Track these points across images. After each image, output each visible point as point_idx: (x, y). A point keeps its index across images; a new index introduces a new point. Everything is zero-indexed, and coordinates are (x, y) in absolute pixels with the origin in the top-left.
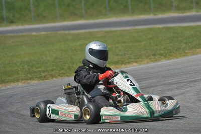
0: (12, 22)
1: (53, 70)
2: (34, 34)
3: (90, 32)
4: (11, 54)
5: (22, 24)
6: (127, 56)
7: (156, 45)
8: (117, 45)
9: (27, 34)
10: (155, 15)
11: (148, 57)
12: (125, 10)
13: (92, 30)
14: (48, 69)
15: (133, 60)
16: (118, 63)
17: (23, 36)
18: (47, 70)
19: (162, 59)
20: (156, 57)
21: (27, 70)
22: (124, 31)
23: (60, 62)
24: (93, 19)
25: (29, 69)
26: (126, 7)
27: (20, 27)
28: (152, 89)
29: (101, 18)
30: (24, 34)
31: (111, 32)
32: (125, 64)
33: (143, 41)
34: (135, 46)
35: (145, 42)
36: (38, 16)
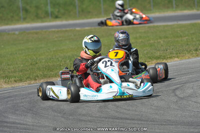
0: (57, 17)
2: (78, 29)
4: (54, 49)
5: (66, 19)
6: (168, 51)
8: (159, 40)
9: (71, 29)
10: (198, 10)
11: (189, 52)
15: (174, 55)
16: (159, 58)
17: (66, 31)
20: (197, 52)
22: (167, 26)
27: (64, 22)
28: (192, 84)
30: (68, 29)
32: (166, 59)
33: (186, 36)
34: (177, 41)
35: (187, 37)
36: (83, 11)
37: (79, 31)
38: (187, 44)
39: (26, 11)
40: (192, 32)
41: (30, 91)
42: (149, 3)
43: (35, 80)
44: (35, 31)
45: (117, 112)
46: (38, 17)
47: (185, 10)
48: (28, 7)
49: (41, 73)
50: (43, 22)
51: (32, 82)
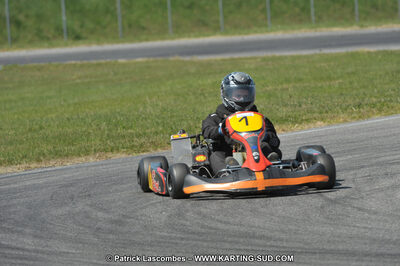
0: (78, 38)
1: (156, 133)
2: (122, 61)
3: (232, 59)
4: (76, 100)
5: (99, 42)
6: (304, 106)
7: (364, 87)
8: (285, 86)
9: (108, 60)
10: (362, 26)
11: (345, 109)
12: (302, 16)
13: (236, 56)
14: (148, 131)
15: (315, 115)
16: (286, 120)
17: (99, 65)
18: (145, 134)
19: (373, 113)
20: (362, 110)
21: (106, 132)
22: (299, 57)
23: (172, 117)
24: (240, 34)
25: (110, 130)
26: (305, 10)
27: (95, 48)
28: (352, 172)
29: (256, 32)
30: (103, 61)
31: (274, 59)
32: (300, 123)
33: (338, 78)
34: (321, 87)
35: (341, 81)
36: (130, 26)
37: (124, 65)
38: (342, 94)
39: (18, 24)
40: (350, 70)
41: (28, 183)
42: (264, 11)
43: (39, 161)
44: (35, 64)
45: (203, 227)
46: (41, 38)
47: (334, 25)
48: (21, 17)
49: (50, 147)
50: (52, 46)
51: (32, 166)
